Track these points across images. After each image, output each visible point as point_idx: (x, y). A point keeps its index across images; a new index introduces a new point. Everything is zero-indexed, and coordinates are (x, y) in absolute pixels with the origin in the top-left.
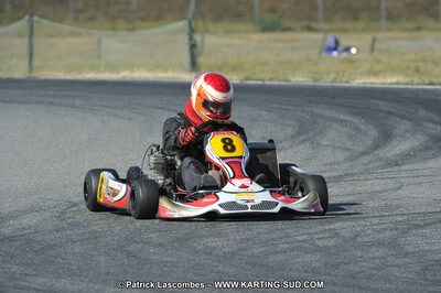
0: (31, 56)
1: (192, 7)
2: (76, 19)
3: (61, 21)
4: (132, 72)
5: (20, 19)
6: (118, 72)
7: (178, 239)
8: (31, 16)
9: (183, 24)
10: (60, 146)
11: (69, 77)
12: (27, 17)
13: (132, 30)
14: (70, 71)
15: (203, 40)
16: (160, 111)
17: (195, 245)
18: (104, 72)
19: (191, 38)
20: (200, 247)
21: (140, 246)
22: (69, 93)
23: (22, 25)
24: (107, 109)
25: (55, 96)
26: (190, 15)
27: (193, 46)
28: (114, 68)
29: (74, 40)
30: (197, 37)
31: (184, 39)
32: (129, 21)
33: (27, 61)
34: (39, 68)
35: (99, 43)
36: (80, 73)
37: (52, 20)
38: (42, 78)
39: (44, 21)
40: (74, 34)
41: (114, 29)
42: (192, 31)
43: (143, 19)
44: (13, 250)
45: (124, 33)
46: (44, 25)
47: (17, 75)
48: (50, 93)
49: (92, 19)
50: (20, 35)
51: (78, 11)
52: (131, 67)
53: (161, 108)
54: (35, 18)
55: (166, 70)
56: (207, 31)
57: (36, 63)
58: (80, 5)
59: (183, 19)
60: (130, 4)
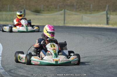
0: (64, 20)
1: (107, 8)
2: (76, 11)
3: (72, 11)
4: (91, 25)
5: (61, 10)
6: (88, 25)
7: (104, 69)
8: (65, 10)
10: (72, 44)
11: (74, 26)
12: (63, 10)
13: (91, 13)
14: (75, 24)
15: (110, 16)
16: (98, 35)
17: (108, 71)
18: (84, 24)
19: (107, 16)
20: (109, 71)
21: (93, 70)
22: (74, 30)
23: (62, 12)
24: (84, 35)
25: (71, 31)
26: (106, 10)
27: (107, 18)
28: (86, 24)
29: (76, 16)
30: (108, 16)
31: (105, 16)
32: (90, 11)
33: (63, 21)
34: (66, 23)
35: (82, 17)
36: (77, 25)
37: (70, 11)
38: (67, 26)
39: (68, 11)
41: (86, 13)
42: (107, 14)
43: (94, 11)
44: (60, 71)
45: (89, 14)
46: (68, 12)
47: (61, 25)
49: (80, 10)
50: (61, 14)
51: (77, 9)
52: (91, 23)
54: (66, 10)
55: (100, 24)
56: (111, 14)
57: (66, 22)
58: (77, 7)
59: (105, 11)
60: (90, 7)
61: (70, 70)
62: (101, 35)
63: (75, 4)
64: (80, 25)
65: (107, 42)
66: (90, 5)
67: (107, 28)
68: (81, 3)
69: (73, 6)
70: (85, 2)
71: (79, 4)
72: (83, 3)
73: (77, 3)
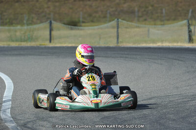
1: (190, 14)
2: (138, 21)
3: (132, 21)
4: (162, 43)
5: (113, 20)
6: (156, 43)
7: (182, 117)
8: (118, 19)
9: (185, 22)
10: (130, 77)
11: (134, 46)
13: (164, 25)
14: (135, 43)
16: (175, 61)
17: (190, 120)
18: (150, 43)
19: (189, 28)
20: (192, 121)
21: (165, 120)
22: (134, 53)
23: (114, 23)
24: (151, 60)
25: (128, 54)
27: (190, 31)
28: (154, 42)
29: (137, 30)
30: (192, 28)
31: (186, 28)
32: (162, 21)
33: (116, 39)
34: (121, 42)
35: (149, 31)
36: (139, 44)
37: (127, 21)
38: (123, 46)
39: (124, 21)
40: (137, 27)
41: (155, 25)
42: (189, 26)
43: (168, 20)
45: (160, 26)
46: (123, 23)
47: (112, 45)
48: (126, 53)
49: (145, 20)
50: (113, 27)
51: (139, 17)
52: (162, 41)
53: (175, 59)
54: (120, 20)
55: (178, 42)
57: (120, 40)
58: (140, 14)
59: (185, 19)
60: (162, 13)
61: (125, 120)
62: (179, 60)
63: (136, 9)
64: (144, 45)
65: (188, 72)
66: (162, 10)
67: (188, 48)
68: (147, 7)
69: (133, 12)
70: (152, 6)
71: (143, 9)
72: (150, 8)
73: (140, 7)
